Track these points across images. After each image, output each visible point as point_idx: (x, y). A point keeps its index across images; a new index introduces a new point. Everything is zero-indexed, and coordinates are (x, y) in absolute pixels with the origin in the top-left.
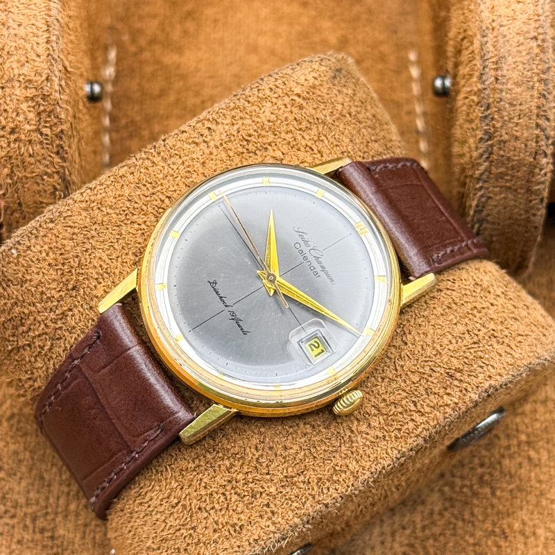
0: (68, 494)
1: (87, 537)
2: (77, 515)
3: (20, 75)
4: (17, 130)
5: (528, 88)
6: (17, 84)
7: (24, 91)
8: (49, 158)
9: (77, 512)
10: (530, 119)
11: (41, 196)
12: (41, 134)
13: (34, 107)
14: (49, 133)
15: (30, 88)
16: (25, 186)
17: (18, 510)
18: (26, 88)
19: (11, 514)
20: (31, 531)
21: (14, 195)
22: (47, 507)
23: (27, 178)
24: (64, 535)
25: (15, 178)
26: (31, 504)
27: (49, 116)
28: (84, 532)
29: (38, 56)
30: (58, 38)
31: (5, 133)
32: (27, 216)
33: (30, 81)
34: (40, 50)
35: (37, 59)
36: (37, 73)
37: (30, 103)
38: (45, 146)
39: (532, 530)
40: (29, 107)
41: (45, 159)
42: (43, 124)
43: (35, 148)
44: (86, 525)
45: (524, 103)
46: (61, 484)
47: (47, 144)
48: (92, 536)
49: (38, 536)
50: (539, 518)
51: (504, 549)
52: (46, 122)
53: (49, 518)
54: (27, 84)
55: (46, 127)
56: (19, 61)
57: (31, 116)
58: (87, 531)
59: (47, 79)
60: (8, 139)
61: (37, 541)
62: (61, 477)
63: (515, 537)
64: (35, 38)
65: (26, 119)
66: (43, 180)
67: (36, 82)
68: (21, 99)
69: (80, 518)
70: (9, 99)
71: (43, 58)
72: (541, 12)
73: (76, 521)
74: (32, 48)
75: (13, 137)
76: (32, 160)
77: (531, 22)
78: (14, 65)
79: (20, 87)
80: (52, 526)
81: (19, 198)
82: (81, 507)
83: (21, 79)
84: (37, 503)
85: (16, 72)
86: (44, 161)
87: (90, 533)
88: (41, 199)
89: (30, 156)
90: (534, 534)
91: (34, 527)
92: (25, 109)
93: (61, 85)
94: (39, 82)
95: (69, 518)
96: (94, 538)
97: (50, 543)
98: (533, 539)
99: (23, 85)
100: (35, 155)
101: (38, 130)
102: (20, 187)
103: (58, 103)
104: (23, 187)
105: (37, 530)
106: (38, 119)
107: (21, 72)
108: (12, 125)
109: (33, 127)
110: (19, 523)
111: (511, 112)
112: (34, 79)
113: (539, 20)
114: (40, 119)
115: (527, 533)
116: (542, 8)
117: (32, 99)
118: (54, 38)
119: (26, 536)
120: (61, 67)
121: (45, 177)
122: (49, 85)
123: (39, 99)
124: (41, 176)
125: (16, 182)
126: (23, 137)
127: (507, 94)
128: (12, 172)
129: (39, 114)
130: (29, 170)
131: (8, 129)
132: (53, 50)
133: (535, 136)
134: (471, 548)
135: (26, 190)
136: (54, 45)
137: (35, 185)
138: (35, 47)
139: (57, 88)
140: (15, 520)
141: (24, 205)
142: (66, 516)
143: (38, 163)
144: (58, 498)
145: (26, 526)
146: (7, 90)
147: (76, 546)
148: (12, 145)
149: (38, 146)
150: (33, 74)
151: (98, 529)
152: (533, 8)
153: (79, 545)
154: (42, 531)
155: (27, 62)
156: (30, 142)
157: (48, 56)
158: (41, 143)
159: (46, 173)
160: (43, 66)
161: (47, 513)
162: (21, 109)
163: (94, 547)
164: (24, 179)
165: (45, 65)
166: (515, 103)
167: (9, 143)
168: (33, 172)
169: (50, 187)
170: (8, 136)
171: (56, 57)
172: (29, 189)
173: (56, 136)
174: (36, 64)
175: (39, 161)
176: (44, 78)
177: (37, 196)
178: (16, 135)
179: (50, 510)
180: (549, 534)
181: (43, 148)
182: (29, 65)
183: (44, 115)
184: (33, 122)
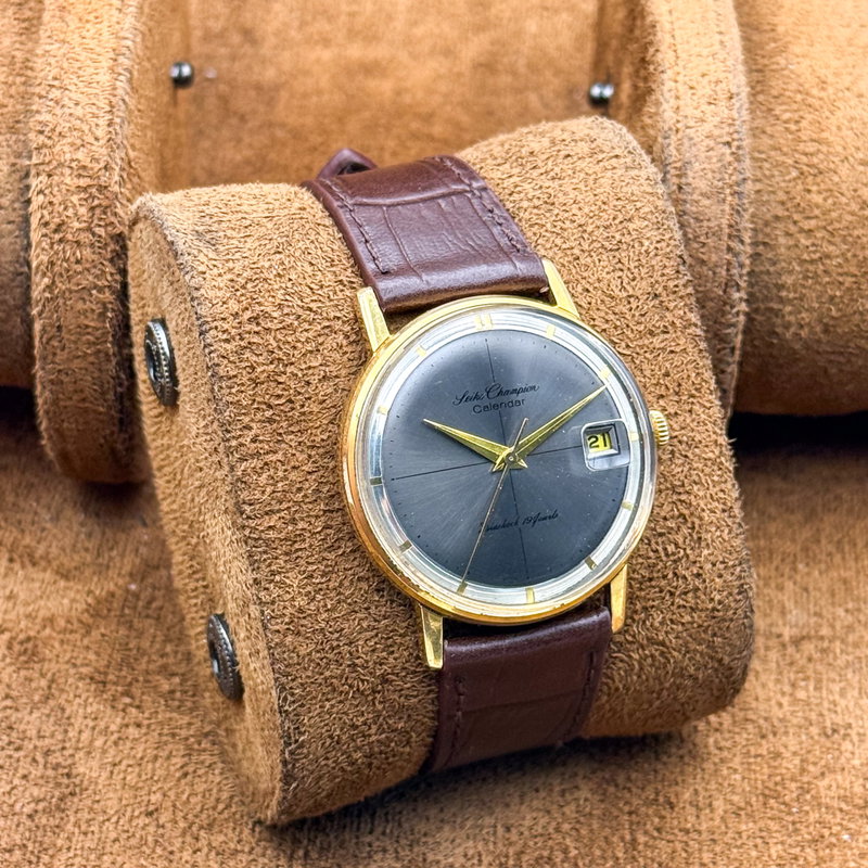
0: (94, 728)
1: (114, 777)
2: (104, 752)
3: (72, 160)
4: (64, 228)
5: (718, 201)
6: (67, 171)
7: (76, 180)
8: (100, 266)
9: (102, 748)
10: (720, 240)
11: (86, 317)
12: (94, 234)
13: (86, 200)
14: (103, 234)
15: (84, 176)
16: (68, 303)
17: (26, 742)
18: (79, 176)
19: (16, 745)
20: (41, 766)
21: (53, 314)
22: (64, 741)
23: (71, 292)
24: (85, 774)
25: (56, 292)
26: (44, 737)
27: (105, 213)
28: (112, 772)
29: (97, 139)
30: (123, 122)
31: (48, 232)
32: (67, 345)
33: (84, 167)
34: (100, 133)
35: (95, 143)
36: (93, 159)
37: (82, 195)
38: (97, 250)
39: (707, 801)
40: (80, 200)
41: (95, 267)
42: (96, 222)
43: (84, 252)
44: (115, 765)
45: (713, 219)
46: (86, 718)
47: (99, 247)
48: (122, 776)
49: (50, 773)
50: (717, 789)
51: (669, 820)
52: (100, 219)
53: (66, 753)
54: (81, 172)
55: (100, 226)
56: (72, 144)
57: (83, 211)
58: (116, 772)
59: (105, 168)
60: (51, 238)
61: (48, 777)
62: (85, 709)
63: (684, 808)
64: (95, 119)
65: (76, 214)
66: (91, 295)
67: (92, 169)
68: (73, 189)
69: (107, 755)
70: (56, 189)
71: (102, 142)
72: (736, 116)
73: (101, 759)
74: (90, 130)
75: (57, 237)
76: (79, 268)
77: (724, 125)
78: (66, 149)
79: (70, 175)
80: (69, 761)
81: (59, 319)
82: (109, 743)
83: (74, 165)
84: (52, 736)
85: (68, 156)
86: (93, 271)
87: (119, 773)
88: (86, 322)
89: (78, 262)
90: (710, 805)
91: (46, 763)
92: (76, 202)
93: (121, 176)
94: (96, 170)
95: (93, 755)
96: (124, 779)
97: (65, 781)
98: (708, 811)
99: (75, 173)
100: (84, 261)
101: (89, 229)
102: (61, 304)
103: (116, 197)
104: (65, 303)
105: (49, 765)
106: (90, 214)
107: (75, 157)
108: (57, 220)
109: (84, 225)
110: (26, 757)
111: (697, 230)
112: (90, 165)
113: (734, 125)
114: (93, 215)
115: (701, 804)
116: (739, 113)
117: (85, 189)
118: (118, 120)
119: (34, 772)
120: (123, 155)
121: (94, 292)
122: (107, 174)
123: (94, 190)
124: (89, 290)
125: (57, 297)
126: (70, 237)
127: (692, 206)
128: (54, 282)
129: (92, 209)
130: (74, 280)
131: (53, 226)
132: (116, 134)
133: (725, 261)
134: (626, 817)
135: (68, 308)
136: (118, 128)
137: (81, 302)
138: (93, 129)
139: (117, 178)
140: (22, 753)
141: (64, 330)
142: (89, 753)
143: (86, 272)
144: (80, 732)
145: (34, 760)
146: (56, 178)
147: (100, 787)
148: (56, 247)
149: (88, 249)
150: (89, 159)
151: (130, 769)
152: (726, 111)
153: (104, 786)
154: (56, 767)
155: (83, 146)
156: (78, 243)
157: (108, 141)
158: (92, 245)
159: (96, 287)
160: (101, 150)
161: (64, 748)
162: (72, 202)
163: (123, 788)
164: (67, 294)
165: (104, 151)
166: (702, 218)
167: (52, 244)
168: (78, 285)
169: (99, 305)
170: (52, 235)
171: (119, 142)
172: (72, 308)
173: (112, 238)
174: (94, 148)
175: (88, 270)
176: (102, 164)
177: (82, 317)
178: (61, 235)
179: (68, 745)
180: (729, 807)
181: (94, 253)
182: (85, 150)
183: (98, 211)
184: (85, 219)
